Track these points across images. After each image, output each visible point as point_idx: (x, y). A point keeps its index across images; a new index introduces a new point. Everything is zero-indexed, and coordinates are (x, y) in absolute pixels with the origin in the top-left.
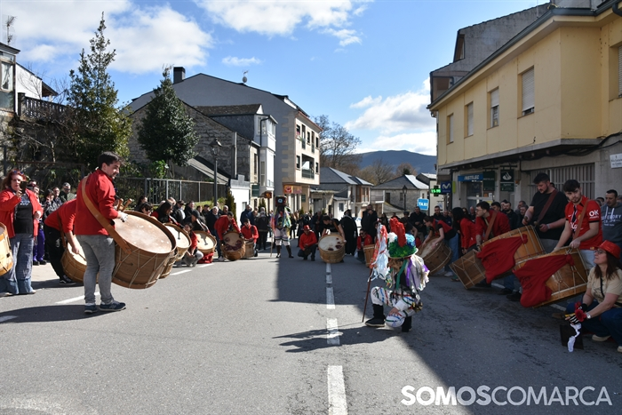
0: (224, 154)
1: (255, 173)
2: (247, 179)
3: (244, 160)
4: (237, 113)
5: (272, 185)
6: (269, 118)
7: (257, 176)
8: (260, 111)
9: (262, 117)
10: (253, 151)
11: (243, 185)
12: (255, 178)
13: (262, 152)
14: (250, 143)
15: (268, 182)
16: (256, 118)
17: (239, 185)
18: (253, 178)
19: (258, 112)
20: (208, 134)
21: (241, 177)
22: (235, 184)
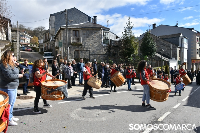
0: (168, 51)
1: (179, 56)
2: (176, 59)
3: (175, 52)
4: (173, 37)
5: (186, 60)
6: (185, 38)
7: (180, 58)
8: (181, 35)
9: (182, 38)
10: (178, 49)
11: (174, 61)
12: (179, 58)
13: (182, 49)
14: (177, 47)
15: (185, 59)
16: (180, 38)
17: (173, 61)
18: (178, 58)
19: (181, 36)
20: (163, 45)
21: (174, 58)
22: (171, 61)
